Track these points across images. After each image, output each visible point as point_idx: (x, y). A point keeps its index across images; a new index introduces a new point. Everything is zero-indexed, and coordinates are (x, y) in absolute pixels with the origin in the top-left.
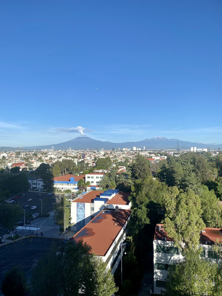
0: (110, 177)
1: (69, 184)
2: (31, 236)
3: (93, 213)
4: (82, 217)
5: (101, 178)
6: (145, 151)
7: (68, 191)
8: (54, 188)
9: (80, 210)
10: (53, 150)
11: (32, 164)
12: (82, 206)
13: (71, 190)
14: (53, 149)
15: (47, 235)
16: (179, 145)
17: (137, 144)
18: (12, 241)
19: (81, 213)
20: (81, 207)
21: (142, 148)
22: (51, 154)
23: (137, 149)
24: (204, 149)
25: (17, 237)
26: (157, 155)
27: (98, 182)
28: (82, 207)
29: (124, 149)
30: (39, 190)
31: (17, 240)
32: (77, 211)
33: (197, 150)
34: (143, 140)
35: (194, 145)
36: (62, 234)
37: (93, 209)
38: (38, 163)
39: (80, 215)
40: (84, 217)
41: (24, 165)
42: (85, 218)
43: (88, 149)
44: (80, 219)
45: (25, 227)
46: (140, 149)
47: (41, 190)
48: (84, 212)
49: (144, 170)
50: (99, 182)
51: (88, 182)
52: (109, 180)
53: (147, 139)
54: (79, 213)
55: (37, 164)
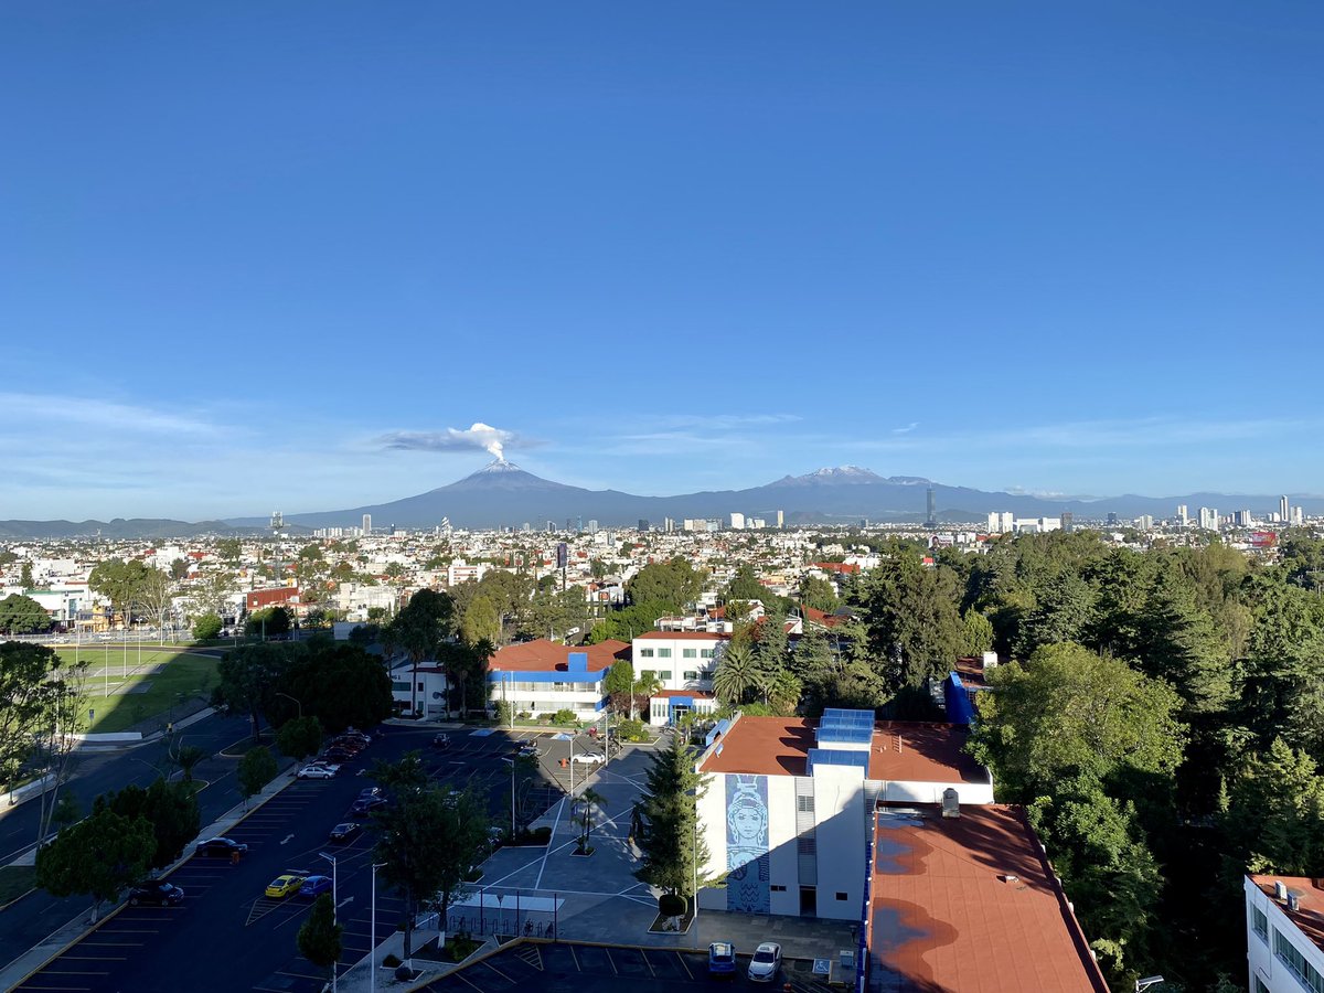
0: (757, 650)
1: (565, 685)
2: (521, 938)
3: (808, 822)
4: (753, 843)
5: (704, 653)
6: (785, 530)
7: (562, 718)
8: (497, 706)
9: (746, 811)
10: (366, 532)
11: (334, 597)
12: (751, 791)
13: (575, 711)
14: (367, 525)
15: (601, 935)
16: (933, 502)
17: (749, 501)
18: (447, 968)
19: (749, 822)
20: (746, 794)
21: (772, 519)
22: (379, 549)
23: (750, 520)
24: (1045, 520)
25: (462, 945)
26: (854, 548)
27: (694, 676)
28: (752, 796)
29: (689, 525)
30: (421, 716)
31: (467, 961)
32: (727, 812)
33: (1015, 527)
34: (772, 481)
35: (1002, 502)
36: (669, 929)
37: (806, 804)
38: (358, 589)
39: (745, 834)
40: (766, 842)
41: (297, 598)
42: (772, 847)
43: (527, 524)
44: (745, 851)
45: (500, 898)
46: (761, 524)
47: (434, 715)
48: (765, 818)
49: (936, 615)
50: (695, 673)
51: (647, 675)
52: (756, 663)
53: (788, 477)
54: (740, 826)
55: (354, 596)
